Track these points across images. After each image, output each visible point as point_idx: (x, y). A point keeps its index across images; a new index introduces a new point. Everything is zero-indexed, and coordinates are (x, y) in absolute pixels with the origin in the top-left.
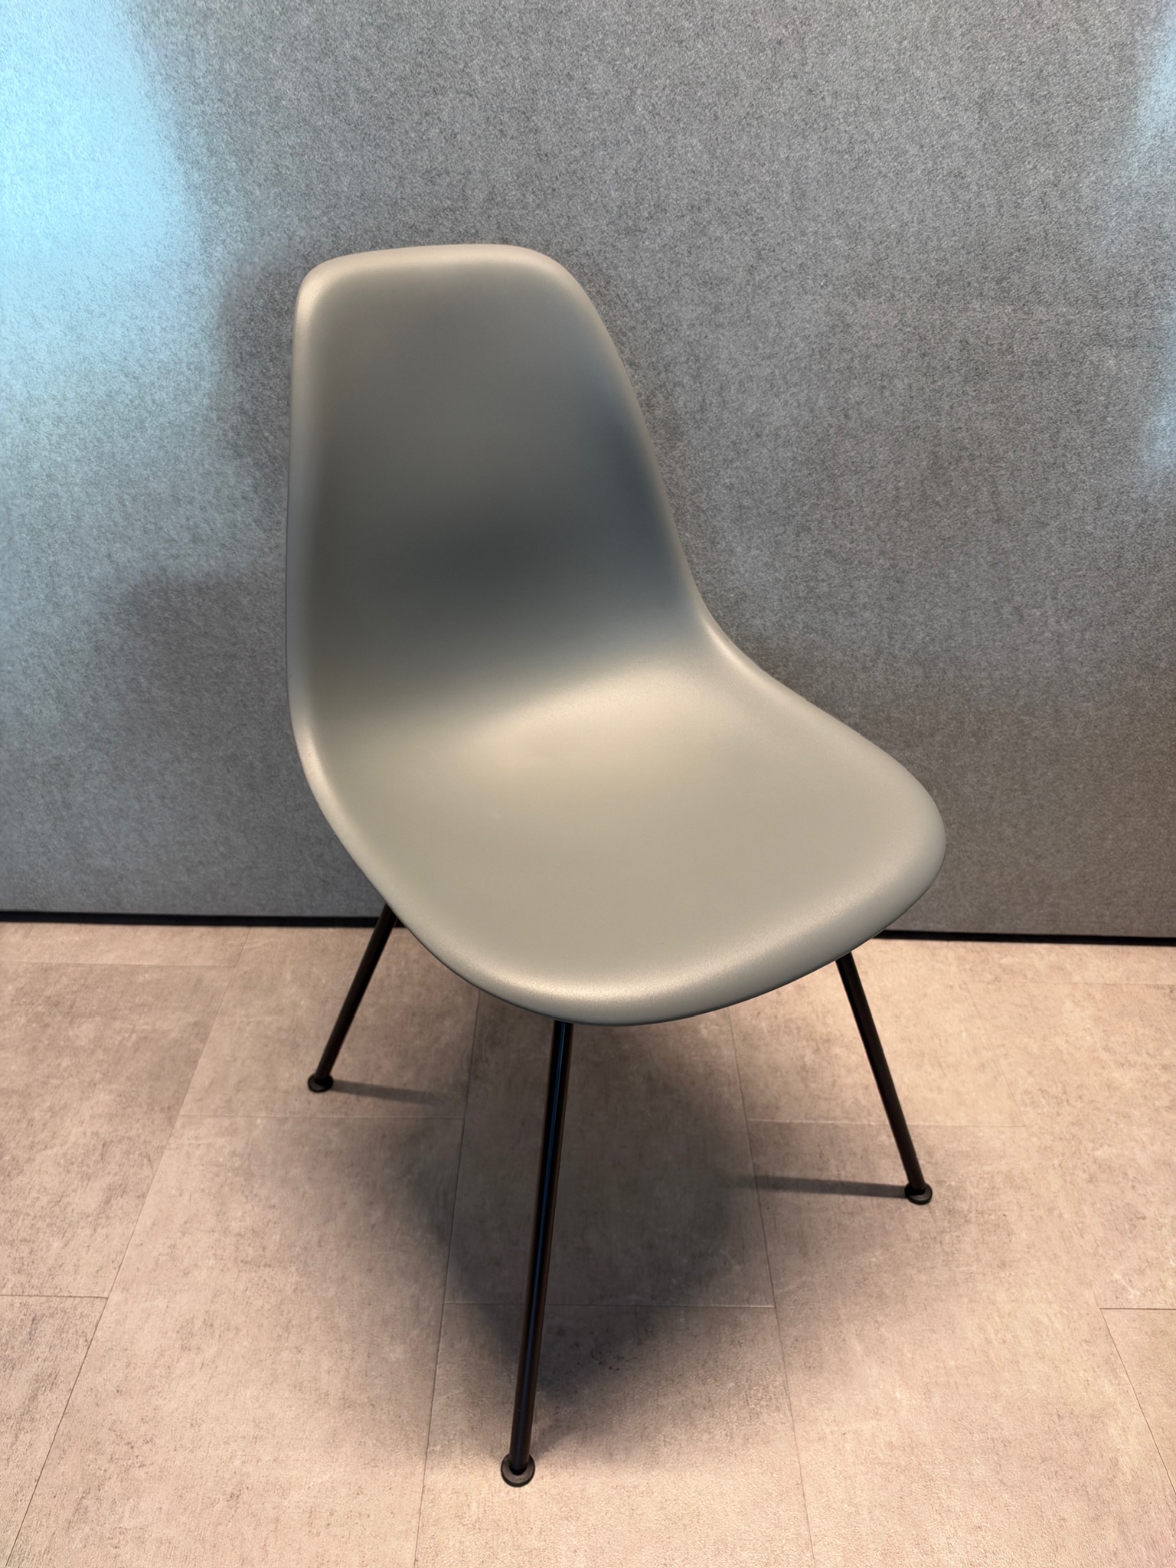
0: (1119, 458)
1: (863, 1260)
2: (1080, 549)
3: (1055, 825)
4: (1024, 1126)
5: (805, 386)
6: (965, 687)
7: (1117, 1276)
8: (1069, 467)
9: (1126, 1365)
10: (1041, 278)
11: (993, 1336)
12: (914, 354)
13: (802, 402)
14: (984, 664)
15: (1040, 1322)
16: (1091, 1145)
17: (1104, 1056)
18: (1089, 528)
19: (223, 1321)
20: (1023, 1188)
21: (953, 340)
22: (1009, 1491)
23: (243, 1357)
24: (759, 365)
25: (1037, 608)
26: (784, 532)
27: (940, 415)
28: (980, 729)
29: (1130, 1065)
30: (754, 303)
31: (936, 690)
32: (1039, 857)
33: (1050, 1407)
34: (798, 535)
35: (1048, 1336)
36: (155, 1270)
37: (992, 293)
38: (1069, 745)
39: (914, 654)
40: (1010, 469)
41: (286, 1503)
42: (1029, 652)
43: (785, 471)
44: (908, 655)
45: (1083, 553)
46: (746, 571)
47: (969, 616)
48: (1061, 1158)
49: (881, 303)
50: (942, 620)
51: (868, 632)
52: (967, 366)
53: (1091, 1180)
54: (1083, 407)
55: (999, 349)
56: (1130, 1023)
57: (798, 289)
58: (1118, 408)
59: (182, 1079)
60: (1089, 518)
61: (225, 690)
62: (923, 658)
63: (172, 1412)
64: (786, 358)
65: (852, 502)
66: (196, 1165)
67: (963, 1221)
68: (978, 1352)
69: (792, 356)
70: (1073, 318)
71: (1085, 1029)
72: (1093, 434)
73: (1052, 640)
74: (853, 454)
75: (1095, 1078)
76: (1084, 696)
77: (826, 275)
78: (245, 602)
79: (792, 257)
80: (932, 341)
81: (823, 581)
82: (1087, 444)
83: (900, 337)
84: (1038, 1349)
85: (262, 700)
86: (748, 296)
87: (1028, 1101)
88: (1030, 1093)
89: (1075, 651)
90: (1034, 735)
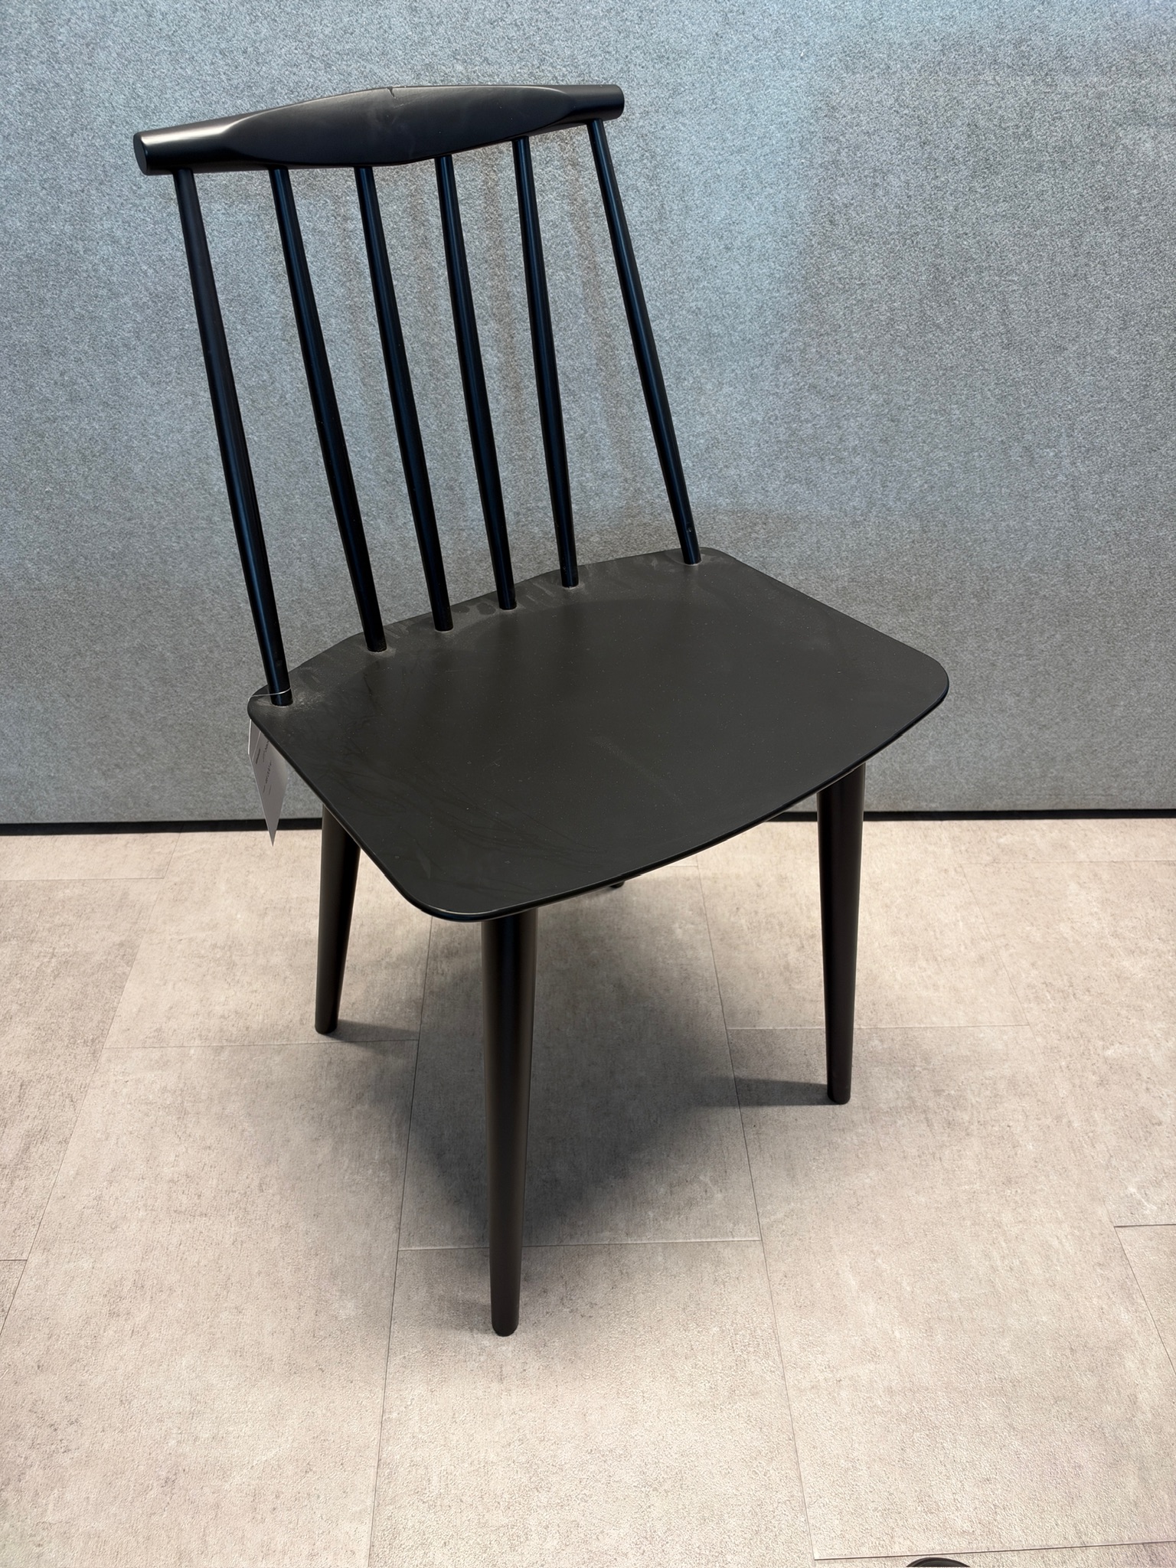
0: (1151, 265)
1: (856, 1182)
2: (1100, 378)
3: (1062, 692)
4: (1028, 1024)
5: (782, 185)
6: (967, 542)
7: (1132, 1190)
8: (1092, 279)
9: (1144, 1289)
10: (1069, 39)
11: (999, 1263)
12: (913, 143)
13: (780, 206)
14: (988, 514)
15: (1051, 1246)
16: (1101, 1043)
17: (1113, 943)
18: (1112, 352)
19: (155, 1282)
20: (1028, 1095)
21: (960, 124)
22: (1019, 1437)
23: (178, 1322)
24: (728, 161)
25: (1050, 447)
26: (761, 364)
27: (943, 219)
28: (983, 588)
29: (1141, 952)
30: (720, 82)
31: (935, 545)
32: (1043, 727)
33: (1062, 1340)
34: (777, 367)
35: (1058, 1260)
36: (79, 1226)
37: (1008, 61)
38: (1081, 604)
39: (911, 504)
40: (1024, 283)
41: (227, 1486)
42: (1039, 499)
43: (760, 291)
44: (903, 507)
45: (1105, 383)
46: (718, 411)
47: (973, 459)
48: (1069, 1059)
49: (873, 77)
50: (942, 464)
51: (859, 480)
52: (975, 156)
53: (1102, 1083)
54: (1111, 204)
55: (1014, 133)
56: (1140, 905)
57: (774, 61)
58: (1153, 204)
59: (107, 1007)
60: (1112, 341)
61: (124, 572)
62: (921, 510)
63: (100, 1388)
64: (759, 152)
65: (840, 327)
66: (123, 1104)
67: (964, 1134)
68: (983, 1282)
69: (767, 149)
70: (1105, 89)
71: (1091, 914)
72: (1122, 237)
73: (1066, 484)
74: (840, 268)
75: (1104, 969)
76: (1100, 548)
77: (807, 43)
78: (137, 469)
79: (766, 21)
80: (935, 125)
81: (807, 421)
82: (1114, 250)
83: (896, 121)
84: (1048, 1276)
85: (167, 582)
86: (713, 74)
87: (1031, 996)
88: (1033, 987)
89: (1091, 497)
90: (1042, 593)
